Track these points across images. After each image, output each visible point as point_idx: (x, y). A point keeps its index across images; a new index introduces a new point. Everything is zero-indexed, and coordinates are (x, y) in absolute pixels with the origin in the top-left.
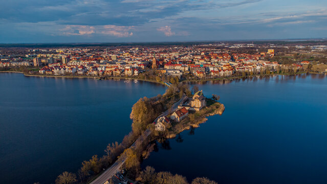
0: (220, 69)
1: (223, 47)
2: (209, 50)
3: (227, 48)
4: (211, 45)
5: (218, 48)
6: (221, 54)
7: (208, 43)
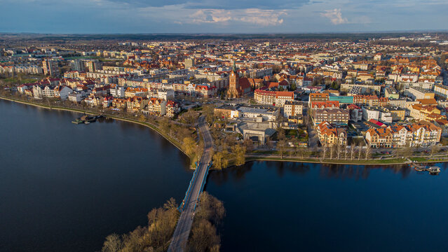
0: (401, 114)
1: (427, 44)
2: (396, 48)
3: (435, 46)
4: (403, 38)
5: (415, 45)
6: (418, 61)
7: (398, 35)
